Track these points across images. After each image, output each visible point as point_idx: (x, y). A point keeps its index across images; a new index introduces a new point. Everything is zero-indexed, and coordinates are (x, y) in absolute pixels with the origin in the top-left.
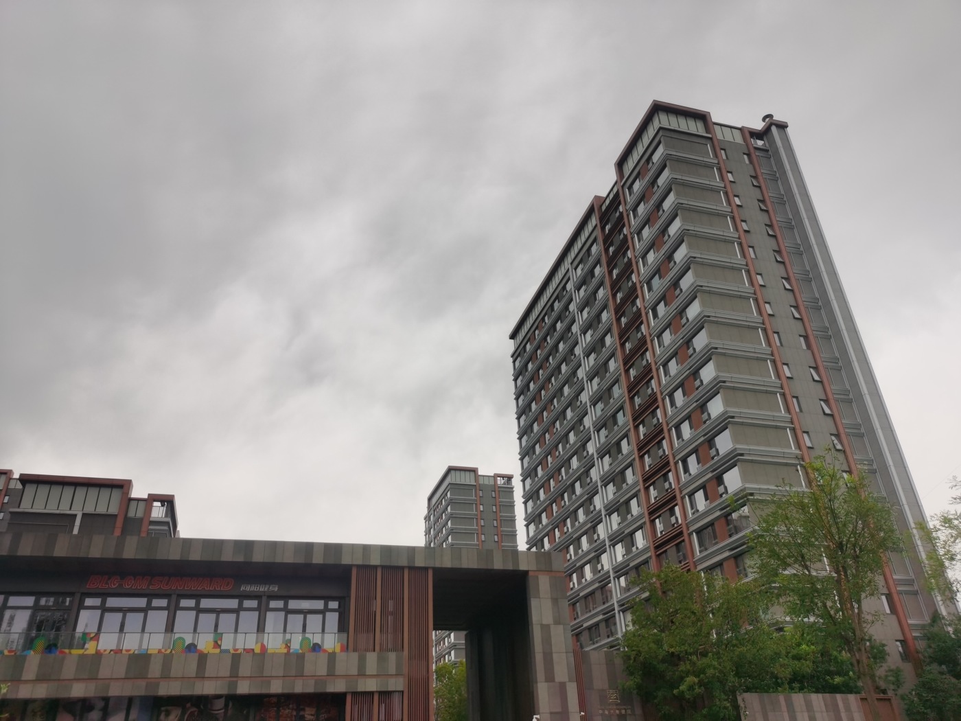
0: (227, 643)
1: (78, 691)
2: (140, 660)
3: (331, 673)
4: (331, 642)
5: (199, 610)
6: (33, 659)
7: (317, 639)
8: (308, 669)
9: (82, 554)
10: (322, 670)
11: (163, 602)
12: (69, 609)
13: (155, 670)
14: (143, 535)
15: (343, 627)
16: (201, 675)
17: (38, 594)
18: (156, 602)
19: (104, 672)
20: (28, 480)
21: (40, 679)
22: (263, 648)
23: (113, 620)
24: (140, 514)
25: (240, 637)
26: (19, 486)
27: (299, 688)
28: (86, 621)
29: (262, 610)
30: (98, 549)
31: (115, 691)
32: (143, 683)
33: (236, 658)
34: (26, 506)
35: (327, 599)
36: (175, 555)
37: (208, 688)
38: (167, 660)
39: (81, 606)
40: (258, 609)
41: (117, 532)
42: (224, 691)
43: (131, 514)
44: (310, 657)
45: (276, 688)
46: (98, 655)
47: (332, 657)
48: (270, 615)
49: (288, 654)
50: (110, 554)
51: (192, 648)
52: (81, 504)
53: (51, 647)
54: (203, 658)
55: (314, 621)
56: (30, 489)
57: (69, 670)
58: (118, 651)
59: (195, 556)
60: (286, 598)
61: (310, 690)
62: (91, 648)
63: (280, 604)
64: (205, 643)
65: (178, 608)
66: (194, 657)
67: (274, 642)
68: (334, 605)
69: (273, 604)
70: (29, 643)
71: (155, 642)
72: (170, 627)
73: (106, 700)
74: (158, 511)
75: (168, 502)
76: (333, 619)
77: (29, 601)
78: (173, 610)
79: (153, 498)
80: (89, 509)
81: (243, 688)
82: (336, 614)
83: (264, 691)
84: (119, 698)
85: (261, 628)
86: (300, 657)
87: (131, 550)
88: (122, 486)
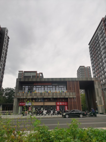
1: (35, 97)
2: (41, 94)
3: (66, 95)
4: (65, 91)
5: (48, 87)
6: (29, 93)
7: (63, 91)
8: (62, 95)
9: (33, 81)
10: (64, 95)
11: (43, 86)
12: (32, 87)
13: (43, 95)
14: (39, 78)
15: (67, 89)
16: (49, 95)
17: (28, 86)
18: (42, 86)
19: (37, 95)
20: (25, 72)
21: (30, 96)
22: (56, 92)
23: (37, 89)
24: (39, 75)
25: (53, 91)
26: (24, 73)
27: (62, 97)
28: (34, 89)
29: (56, 87)
30: (34, 80)
31: (39, 97)
32: (42, 96)
33: (53, 93)
34: (25, 75)
35: (64, 85)
36: (44, 80)
37: (50, 97)
38: (45, 93)
39: (33, 87)
41: (36, 78)
42: (52, 97)
43: (38, 75)
44: (63, 93)
45: (59, 97)
46: (36, 93)
47: (66, 93)
48: (57, 88)
49: (60, 93)
50: (36, 81)
52: (31, 75)
53: (31, 92)
54: (49, 93)
55: (63, 88)
56: (25, 73)
57: (33, 95)
58: (39, 92)
59: (46, 80)
60: (58, 85)
61: (63, 97)
62: (35, 92)
63: (58, 86)
64: (49, 91)
65: (45, 87)
66: (48, 93)
67: (58, 91)
69: (57, 86)
70: (28, 92)
71: (43, 91)
72: (44, 89)
73: (38, 98)
74: (41, 75)
75: (42, 74)
76: (65, 88)
77: (28, 87)
78: (44, 87)
79: (40, 73)
80: (33, 75)
81: (54, 97)
82: (66, 88)
83: (57, 97)
84: (40, 98)
85: (56, 89)
86: (61, 93)
87: (38, 80)
88: (36, 72)
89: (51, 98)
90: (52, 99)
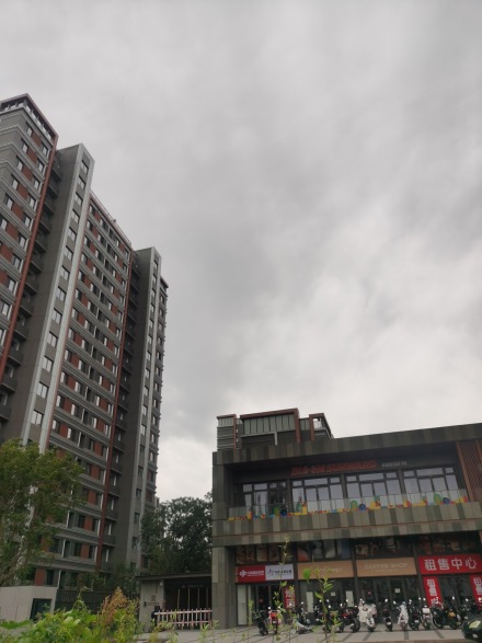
0: (384, 502)
1: (305, 537)
2: (333, 517)
3: (462, 517)
4: (456, 495)
5: (361, 483)
6: (276, 519)
7: (445, 495)
8: (445, 516)
9: (284, 456)
10: (456, 516)
11: (337, 480)
12: (286, 488)
13: (344, 522)
14: (313, 439)
15: (461, 485)
16: (373, 523)
17: (269, 482)
18: (333, 480)
19: (316, 525)
20: (244, 418)
21: (284, 530)
22: (408, 502)
23: (311, 493)
24: (308, 428)
25: (391, 497)
26: (241, 422)
27: (441, 529)
28: (297, 494)
29: (401, 479)
30: (291, 452)
31: (325, 536)
32: (339, 531)
33: (393, 512)
34: (247, 434)
35: (444, 466)
36: (335, 450)
37: (381, 532)
38: (350, 515)
39: (292, 487)
40: (398, 478)
41: (299, 440)
42: (391, 534)
43: (303, 428)
44: (443, 508)
45: (425, 529)
46: (309, 515)
47: (459, 506)
48: (406, 481)
49: (427, 506)
50: (298, 454)
51: (362, 507)
52: (274, 428)
53: (283, 512)
54: (371, 513)
55: (439, 483)
56: (247, 423)
57: (296, 525)
58: (320, 512)
59: (347, 449)
60: (414, 469)
61: (451, 530)
62: (304, 512)
63: (411, 473)
64: (369, 503)
65: (346, 482)
66: (365, 513)
67: (415, 499)
68: (450, 470)
69: (406, 474)
70: (271, 511)
71: (339, 505)
72: (345, 495)
73: (322, 541)
74: (317, 424)
75: (321, 417)
76: (452, 480)
77: (264, 486)
78: (344, 484)
79: (312, 417)
80: (280, 430)
81: (403, 531)
82: (454, 477)
83: (418, 532)
84: (328, 540)
85: (403, 491)
86: (437, 508)
87: (309, 452)
88: (293, 413)
89: (388, 537)
90: (391, 542)
